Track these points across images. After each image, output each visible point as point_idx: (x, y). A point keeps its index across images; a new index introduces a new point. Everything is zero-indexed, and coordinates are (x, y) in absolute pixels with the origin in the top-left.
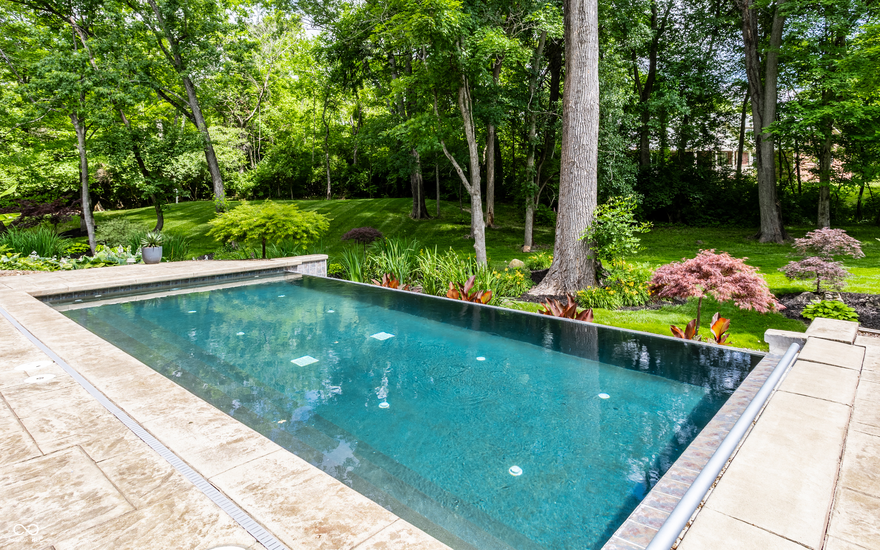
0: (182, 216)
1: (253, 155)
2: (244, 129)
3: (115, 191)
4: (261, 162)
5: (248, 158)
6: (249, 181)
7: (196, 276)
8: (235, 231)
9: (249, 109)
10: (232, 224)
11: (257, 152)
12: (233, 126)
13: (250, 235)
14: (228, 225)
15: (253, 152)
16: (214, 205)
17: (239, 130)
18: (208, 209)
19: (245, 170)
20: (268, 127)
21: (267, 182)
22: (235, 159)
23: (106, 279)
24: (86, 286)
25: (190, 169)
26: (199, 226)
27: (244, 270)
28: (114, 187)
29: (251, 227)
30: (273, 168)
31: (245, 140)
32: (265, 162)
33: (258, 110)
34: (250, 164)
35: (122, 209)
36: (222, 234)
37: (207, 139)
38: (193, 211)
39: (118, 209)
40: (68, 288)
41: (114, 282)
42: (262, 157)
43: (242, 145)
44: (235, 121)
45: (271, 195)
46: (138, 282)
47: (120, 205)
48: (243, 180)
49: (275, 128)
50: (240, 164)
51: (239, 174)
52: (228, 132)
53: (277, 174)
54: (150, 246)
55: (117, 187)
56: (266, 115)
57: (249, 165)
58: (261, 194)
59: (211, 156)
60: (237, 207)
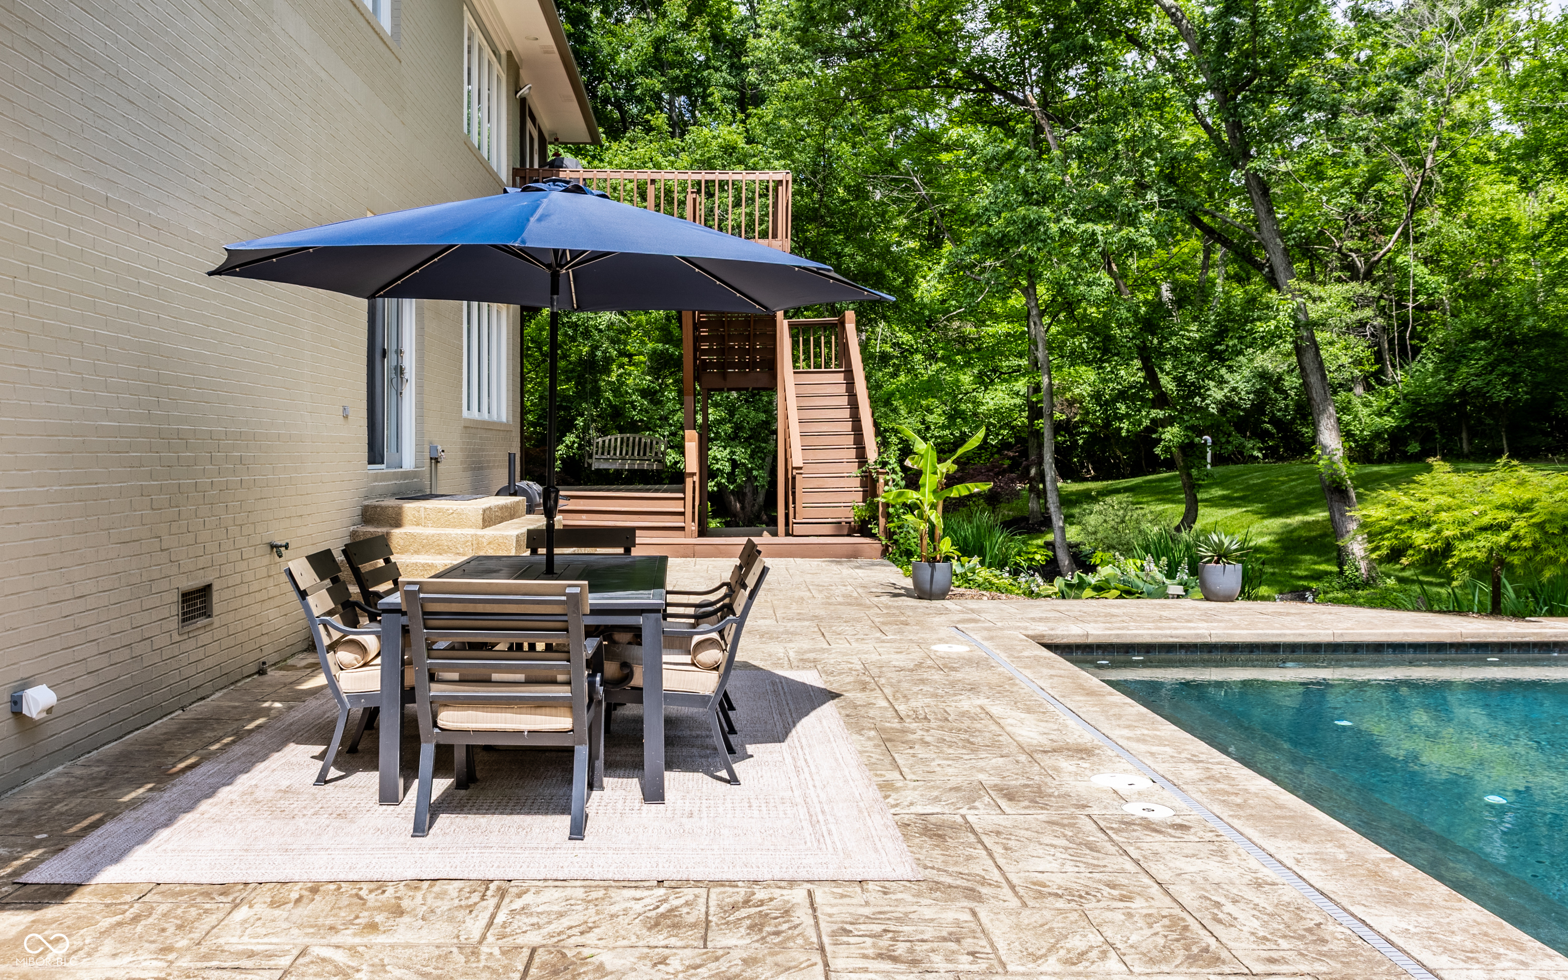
0: (1224, 497)
1: (1391, 349)
2: (1367, 284)
3: (1081, 442)
4: (1415, 366)
5: (1379, 358)
6: (1380, 415)
7: (1339, 640)
8: (1420, 538)
9: (1382, 233)
10: (1411, 520)
11: (1402, 338)
12: (1339, 280)
13: (1463, 550)
14: (1400, 522)
15: (1391, 342)
16: (1313, 471)
17: (1355, 287)
18: (1283, 483)
19: (1369, 388)
20: (1432, 272)
21: (1431, 416)
22: (1345, 360)
23: (1150, 625)
24: (1118, 636)
25: (1234, 389)
26: (1267, 522)
27: (1460, 640)
28: (1079, 434)
29: (1466, 530)
30: (1449, 380)
31: (1368, 312)
32: (1428, 362)
33: (1405, 234)
34: (1382, 371)
35: (1094, 479)
36: (1386, 543)
37: (1301, 316)
38: (1248, 487)
39: (1086, 480)
40: (1087, 635)
41: (1168, 632)
42: (1416, 350)
43: (1362, 324)
44: (1343, 268)
45: (1443, 448)
46: (1214, 640)
47: (1089, 471)
48: (1363, 412)
49: (1454, 273)
50: (1357, 372)
51: (1353, 397)
52: (1323, 294)
53: (1462, 393)
54: (1217, 562)
55: (1085, 433)
56: (1428, 243)
57: (1378, 375)
58: (1414, 447)
59: (1309, 357)
60: (1418, 478)
